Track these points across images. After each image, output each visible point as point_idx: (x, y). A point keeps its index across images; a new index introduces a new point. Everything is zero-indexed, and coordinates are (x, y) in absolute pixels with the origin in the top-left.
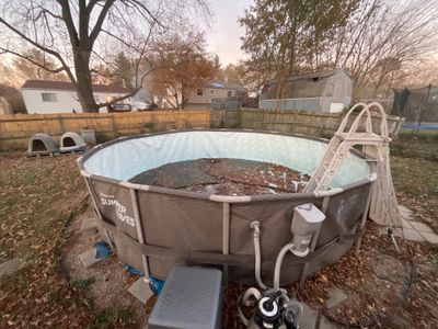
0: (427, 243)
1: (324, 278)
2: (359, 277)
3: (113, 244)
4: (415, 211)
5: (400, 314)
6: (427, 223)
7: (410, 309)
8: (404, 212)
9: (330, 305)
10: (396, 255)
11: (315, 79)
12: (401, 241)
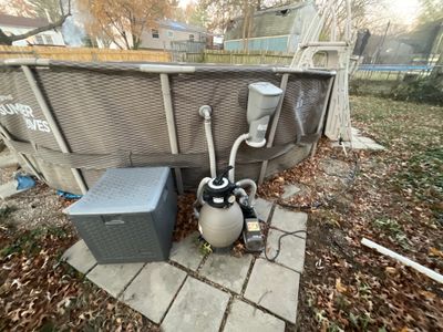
0: (370, 150)
1: (281, 179)
2: (312, 175)
3: (41, 174)
4: (362, 130)
5: (343, 195)
6: (372, 137)
7: (351, 192)
8: (354, 131)
9: (284, 197)
10: (344, 159)
11: (284, 12)
12: (349, 150)
